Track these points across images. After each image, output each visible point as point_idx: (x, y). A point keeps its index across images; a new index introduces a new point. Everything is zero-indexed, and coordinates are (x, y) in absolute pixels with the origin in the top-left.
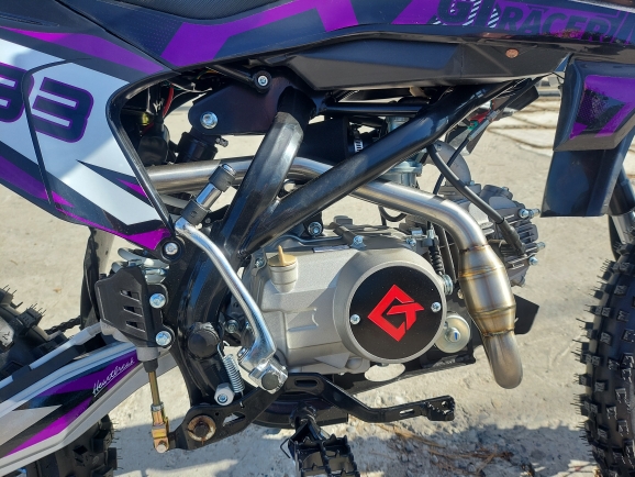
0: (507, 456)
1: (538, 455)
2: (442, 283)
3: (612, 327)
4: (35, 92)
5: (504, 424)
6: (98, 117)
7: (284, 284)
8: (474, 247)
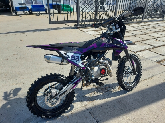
0: (109, 87)
1: (113, 86)
2: (106, 68)
3: (119, 70)
4: (75, 57)
5: (108, 84)
6: (80, 58)
7: (94, 70)
8: (108, 65)
